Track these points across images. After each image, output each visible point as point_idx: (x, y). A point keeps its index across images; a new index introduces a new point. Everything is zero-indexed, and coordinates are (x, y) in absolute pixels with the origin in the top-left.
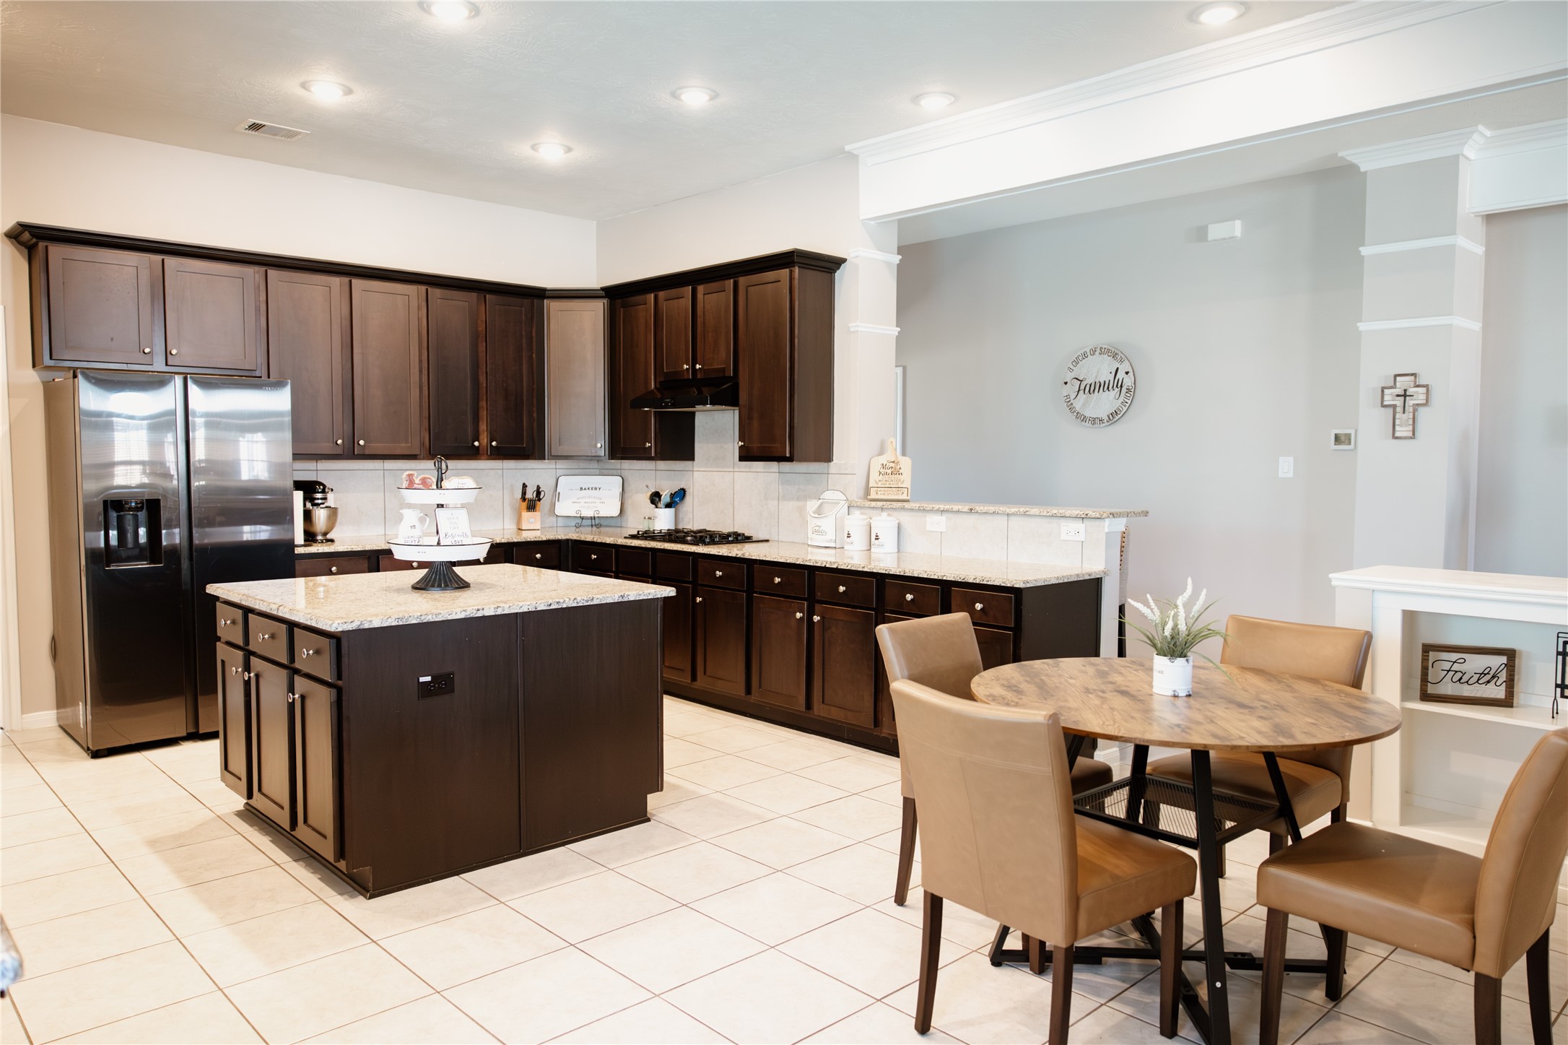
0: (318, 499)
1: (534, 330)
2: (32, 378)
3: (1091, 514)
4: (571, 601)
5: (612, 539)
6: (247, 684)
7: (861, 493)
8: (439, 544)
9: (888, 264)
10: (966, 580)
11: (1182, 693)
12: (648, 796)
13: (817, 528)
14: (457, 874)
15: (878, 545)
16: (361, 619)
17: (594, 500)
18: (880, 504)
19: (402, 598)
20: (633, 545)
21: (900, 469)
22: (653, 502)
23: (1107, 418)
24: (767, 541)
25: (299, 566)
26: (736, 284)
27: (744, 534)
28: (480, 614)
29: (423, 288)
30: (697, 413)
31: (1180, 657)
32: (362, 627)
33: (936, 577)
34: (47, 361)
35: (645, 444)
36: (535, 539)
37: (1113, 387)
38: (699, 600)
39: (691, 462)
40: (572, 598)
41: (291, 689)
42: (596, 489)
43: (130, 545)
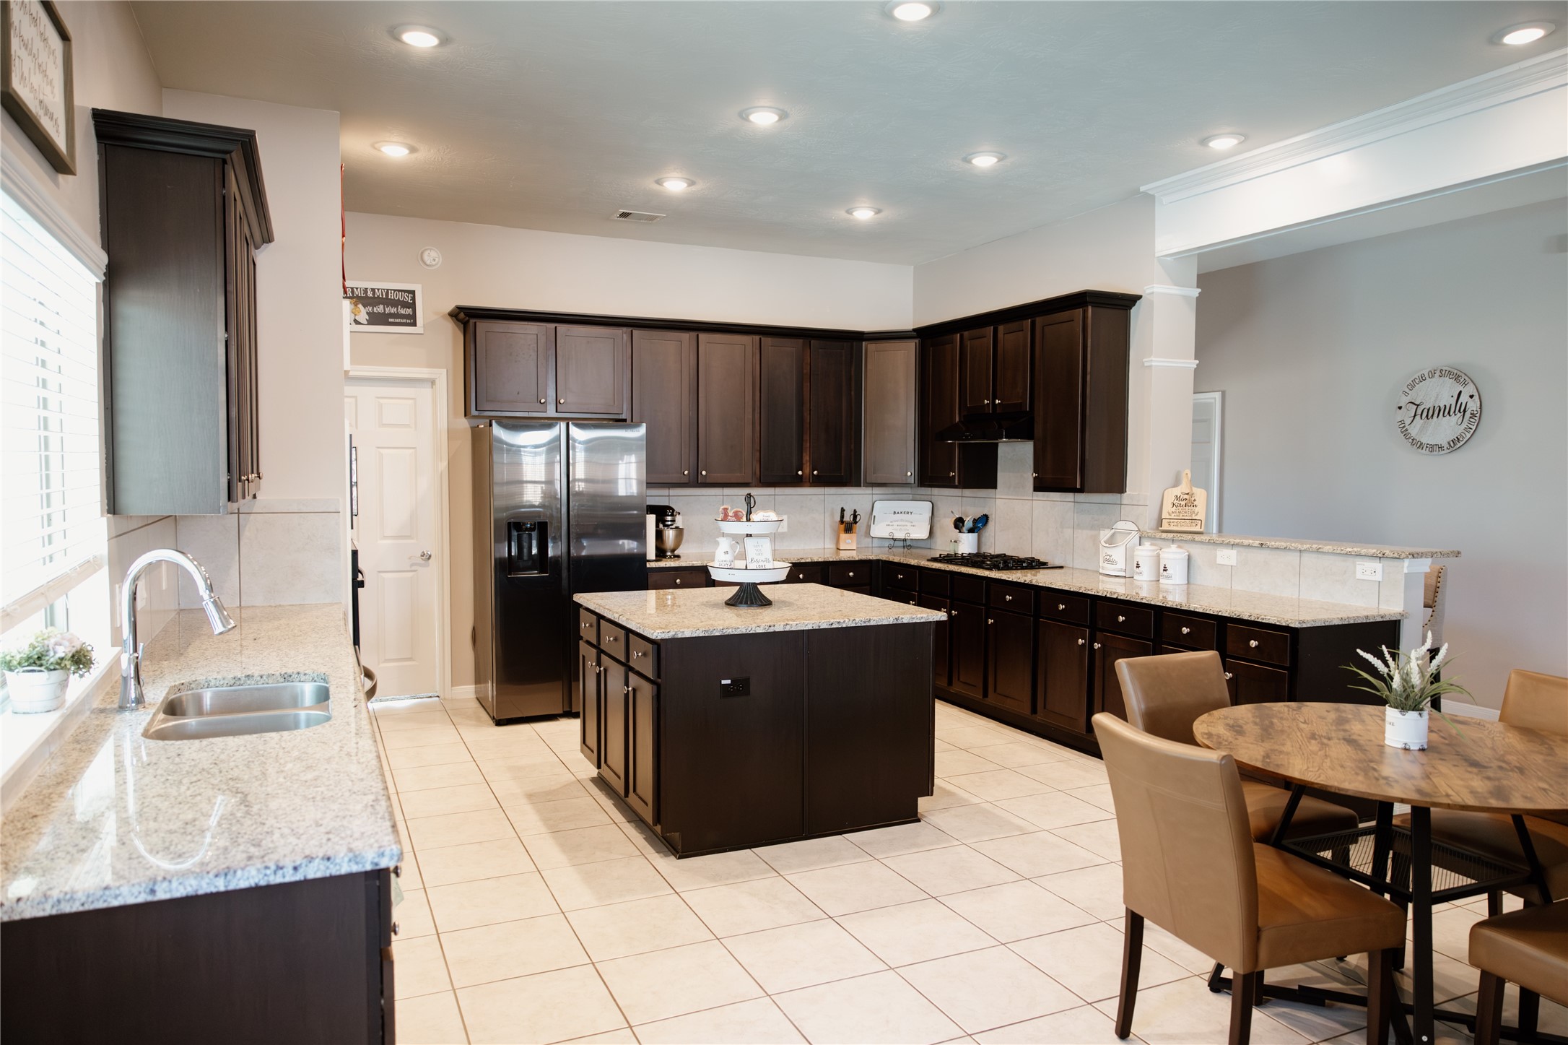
0: (668, 521)
1: (853, 369)
2: (464, 424)
3: (1388, 553)
4: (850, 622)
5: (916, 561)
6: (599, 675)
7: (1154, 523)
8: (746, 569)
9: (1186, 298)
10: (1241, 617)
11: (1414, 747)
12: (919, 798)
13: (1108, 557)
14: (750, 847)
15: (1167, 577)
16: (676, 630)
17: (906, 523)
18: (1170, 535)
19: (712, 613)
20: (934, 567)
21: (1195, 500)
22: (956, 527)
23: (1448, 446)
24: (1062, 567)
25: (652, 578)
26: (1033, 324)
27: (1039, 560)
28: (771, 630)
29: (757, 338)
30: (1000, 444)
31: (1413, 710)
32: (676, 636)
33: (1212, 613)
34: (474, 412)
35: (949, 473)
36: (849, 559)
37: (1455, 412)
38: (990, 621)
39: (994, 490)
40: (852, 619)
41: (627, 684)
42: (908, 513)
43: (525, 557)
